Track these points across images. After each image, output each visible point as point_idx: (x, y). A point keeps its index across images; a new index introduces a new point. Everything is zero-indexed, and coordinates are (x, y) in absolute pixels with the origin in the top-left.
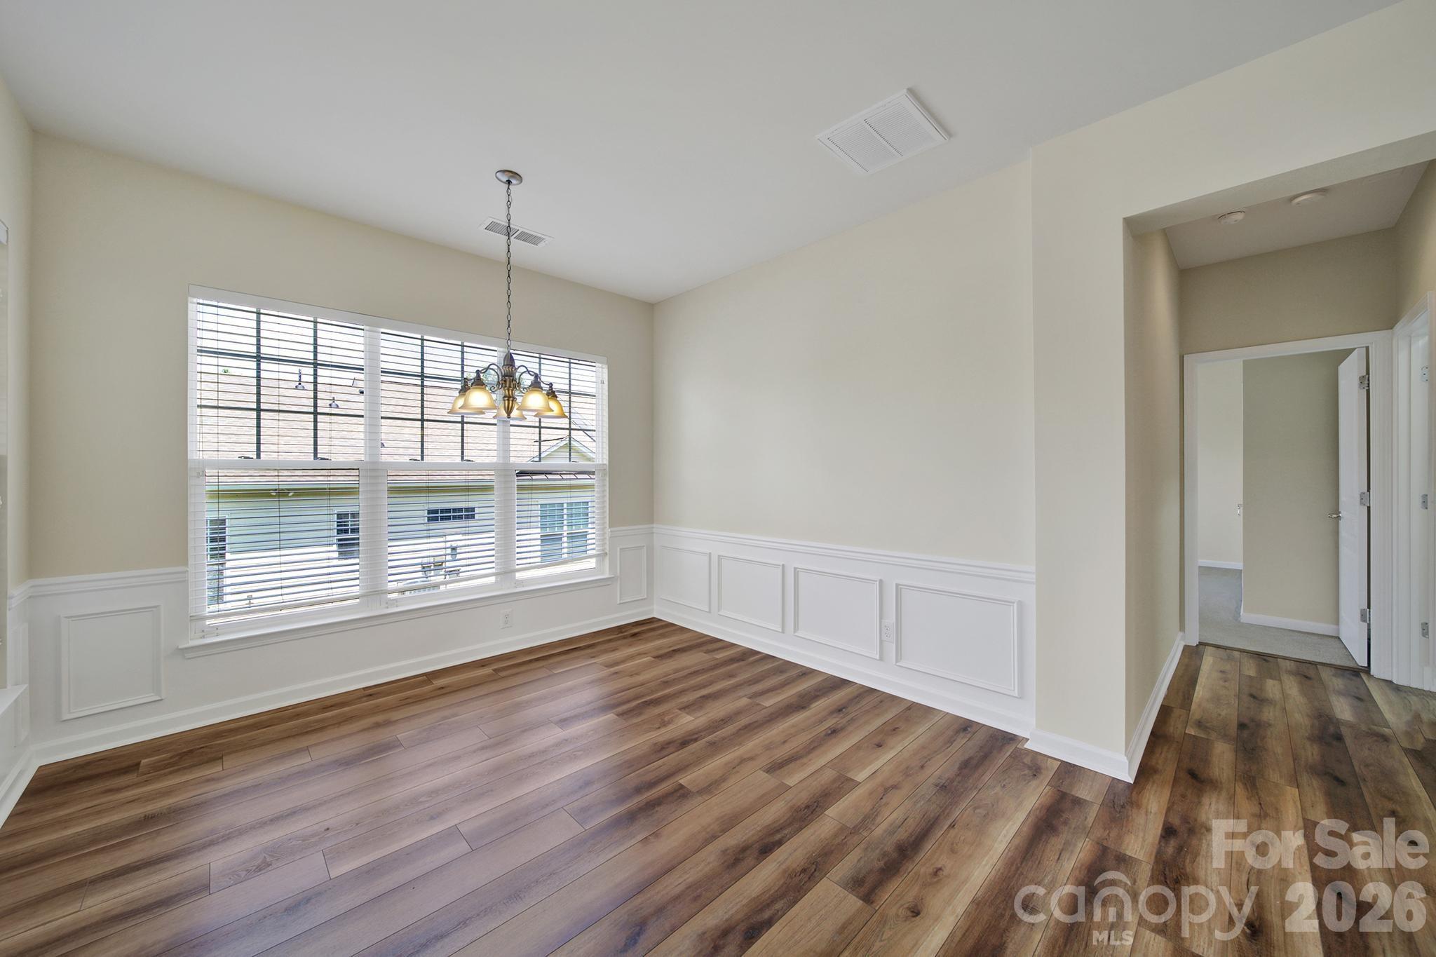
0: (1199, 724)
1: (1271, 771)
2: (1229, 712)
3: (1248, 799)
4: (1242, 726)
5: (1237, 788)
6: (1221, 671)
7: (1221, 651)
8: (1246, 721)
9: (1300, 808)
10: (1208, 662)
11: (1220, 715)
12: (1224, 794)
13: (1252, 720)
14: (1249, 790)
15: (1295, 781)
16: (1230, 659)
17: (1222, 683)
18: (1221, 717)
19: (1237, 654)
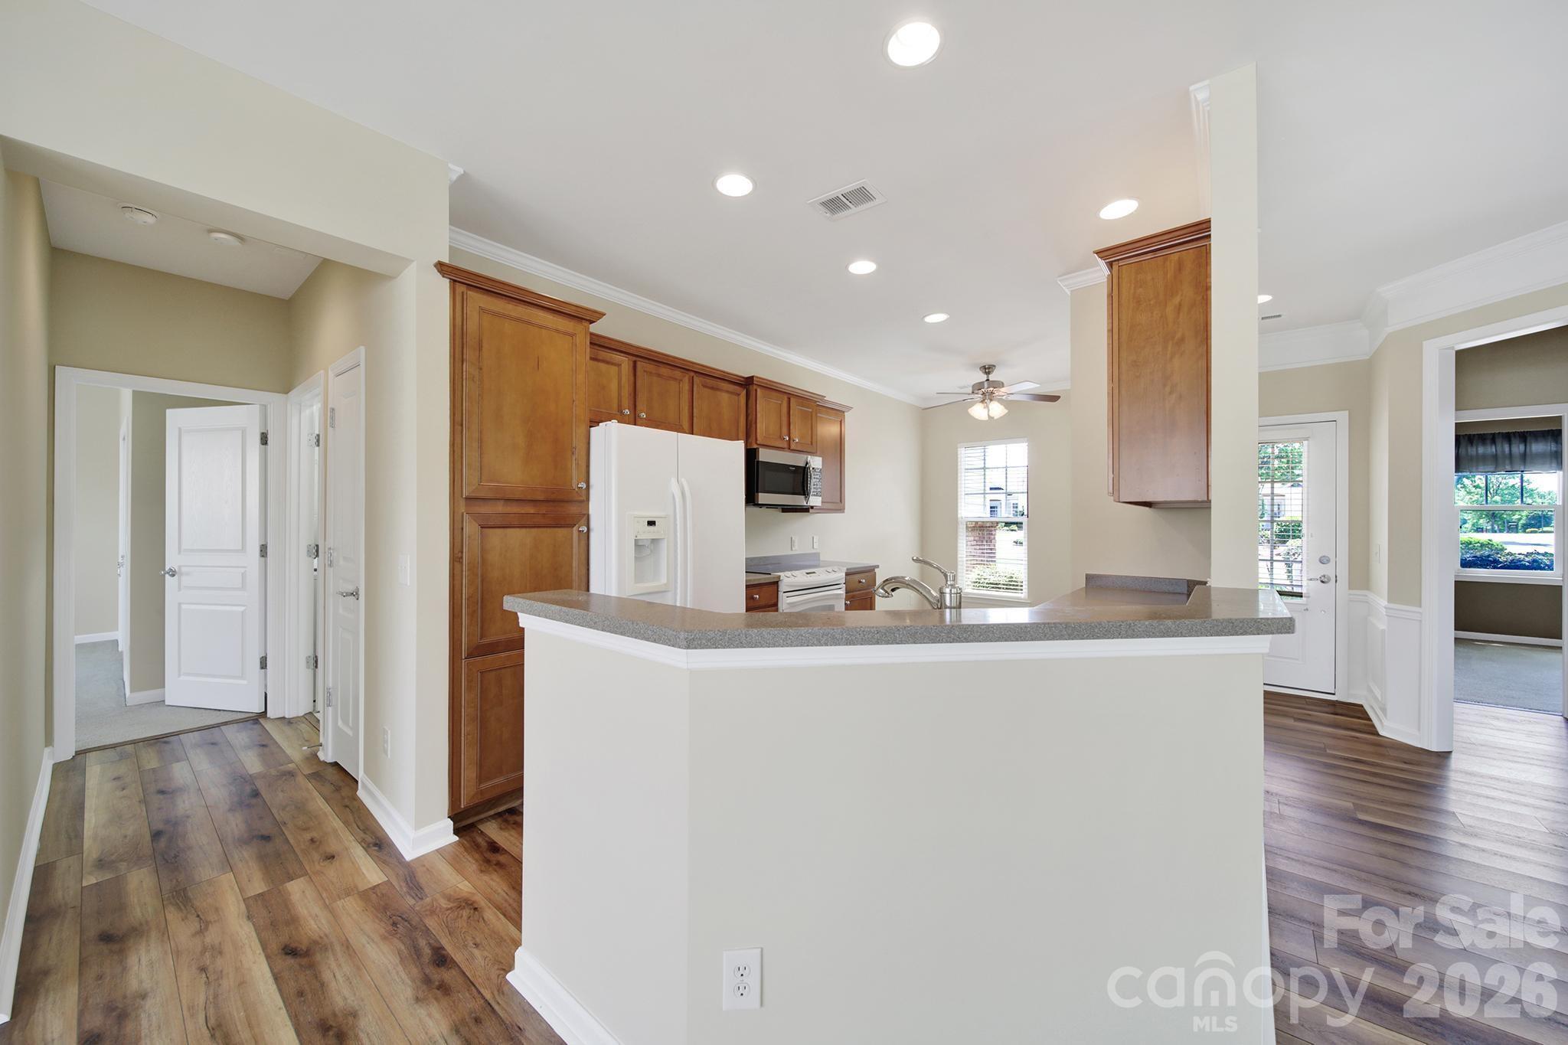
0: (101, 864)
1: (200, 869)
2: (136, 828)
3: (183, 920)
4: (156, 835)
5: (170, 917)
6: (114, 779)
7: (110, 753)
8: (160, 826)
9: (238, 891)
10: (95, 776)
11: (125, 837)
12: (154, 934)
13: (167, 822)
14: (183, 907)
15: (227, 864)
16: (123, 757)
17: (119, 793)
18: (128, 838)
19: (129, 748)
